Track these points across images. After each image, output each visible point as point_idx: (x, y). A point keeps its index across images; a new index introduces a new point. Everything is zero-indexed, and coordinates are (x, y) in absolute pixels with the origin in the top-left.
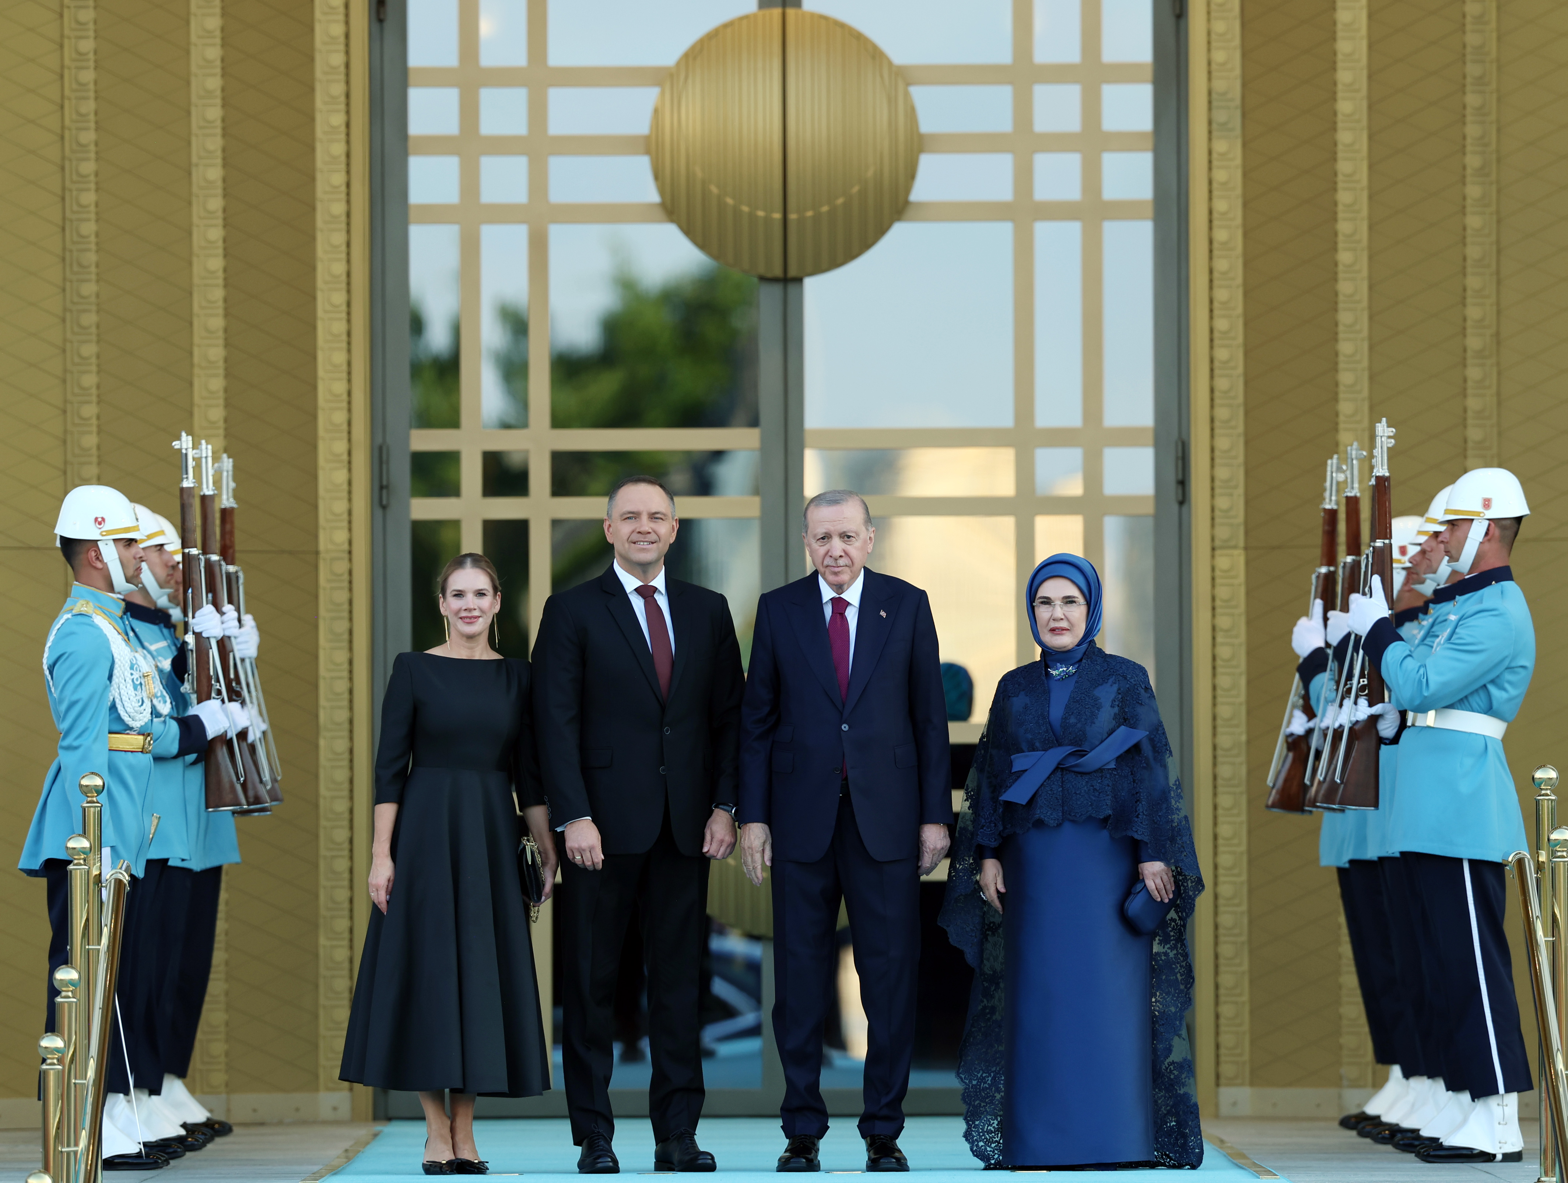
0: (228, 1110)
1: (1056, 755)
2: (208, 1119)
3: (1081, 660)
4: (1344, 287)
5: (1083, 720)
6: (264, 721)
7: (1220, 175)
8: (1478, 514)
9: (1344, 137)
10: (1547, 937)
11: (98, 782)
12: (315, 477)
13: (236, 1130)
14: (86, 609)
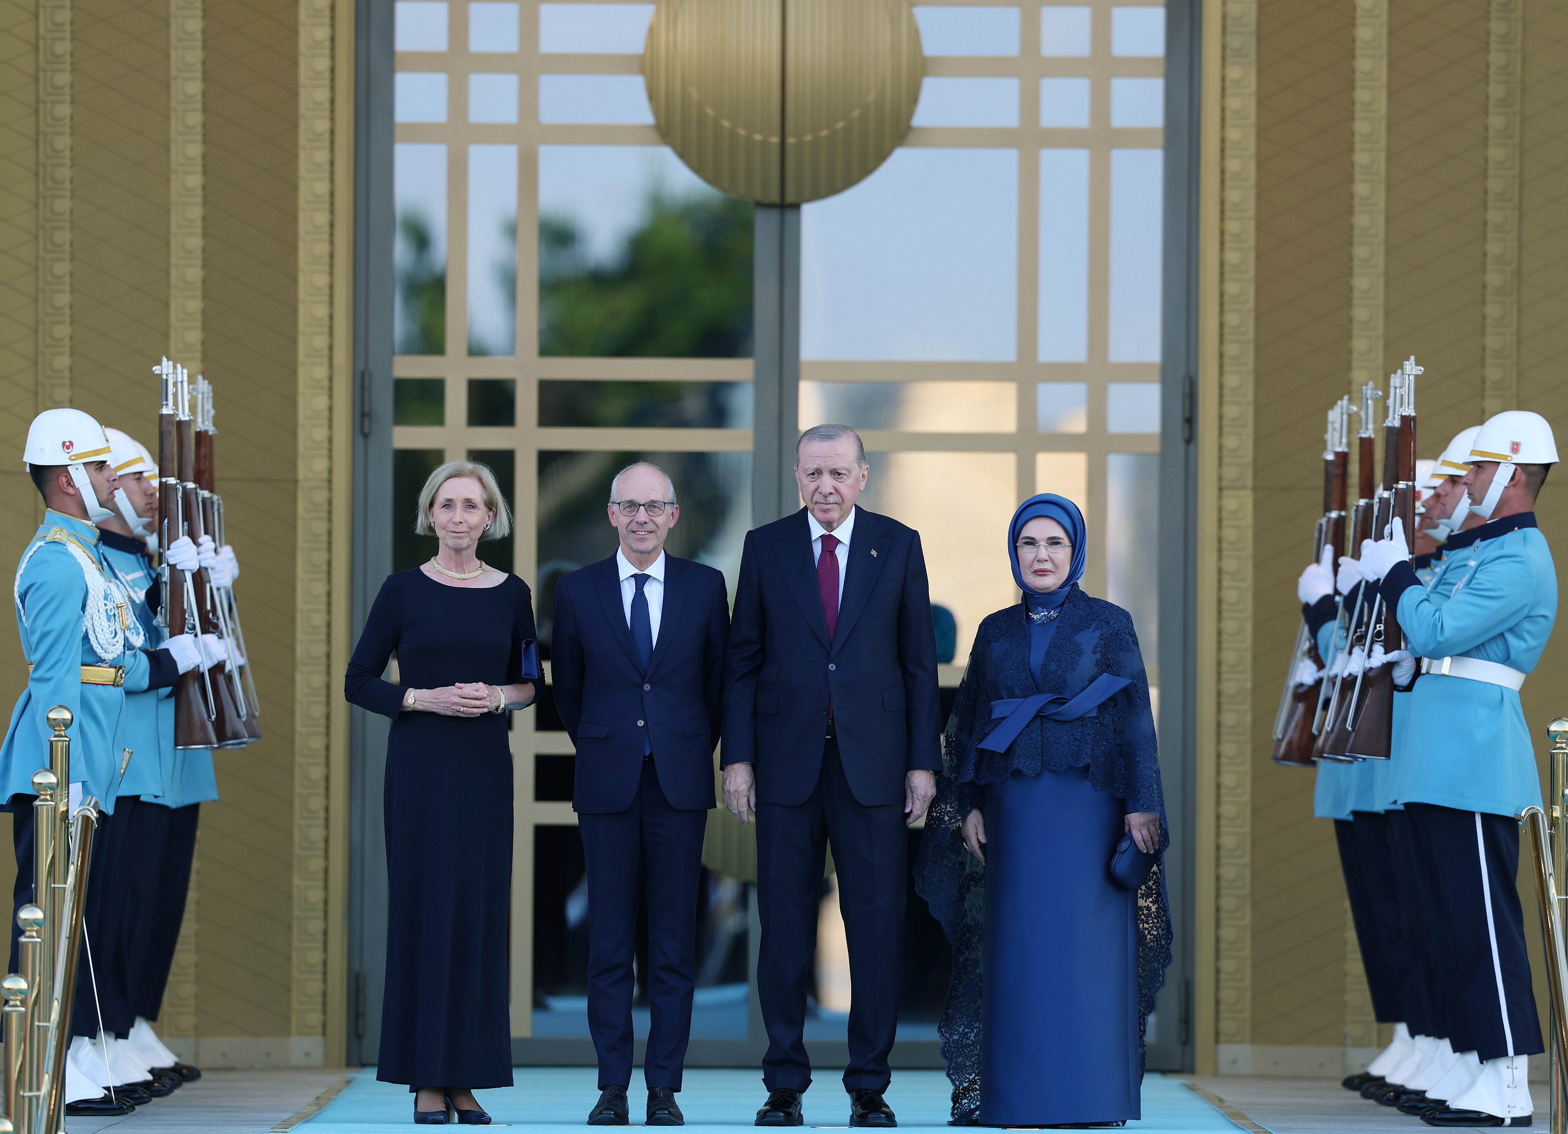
0: (197, 1055)
1: (1034, 704)
2: (176, 1064)
3: (1063, 604)
4: (1360, 220)
5: (1063, 667)
6: (242, 656)
7: (1233, 103)
8: (1505, 457)
9: (1362, 64)
10: (1561, 895)
11: (67, 715)
12: (294, 404)
13: (204, 1075)
14: (60, 536)
